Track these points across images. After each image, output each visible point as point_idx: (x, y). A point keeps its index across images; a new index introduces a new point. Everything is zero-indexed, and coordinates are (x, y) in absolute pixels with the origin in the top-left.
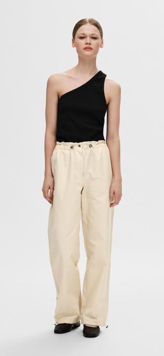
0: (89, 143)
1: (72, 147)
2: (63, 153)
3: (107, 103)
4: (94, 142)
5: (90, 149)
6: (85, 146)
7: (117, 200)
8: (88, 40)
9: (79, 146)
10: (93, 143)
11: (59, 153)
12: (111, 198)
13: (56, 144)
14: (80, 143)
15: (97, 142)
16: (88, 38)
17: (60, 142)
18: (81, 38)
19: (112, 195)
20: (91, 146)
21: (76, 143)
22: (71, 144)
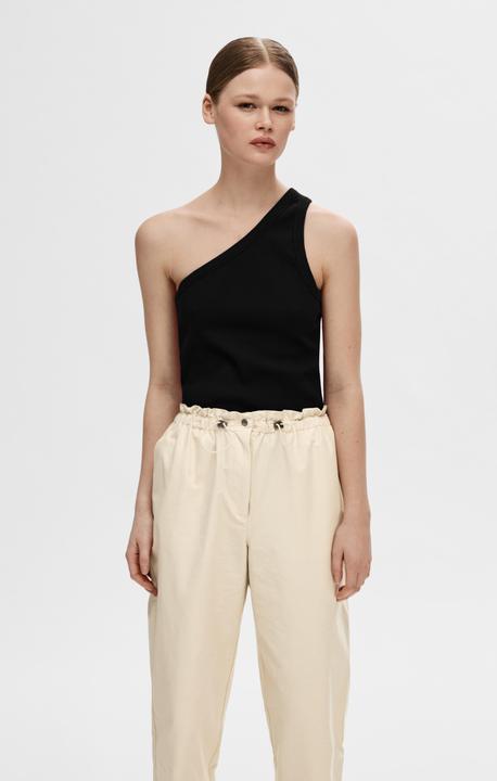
0: (273, 415)
1: (221, 425)
2: (196, 439)
3: (319, 285)
4: (291, 412)
5: (274, 435)
6: (262, 424)
7: (352, 579)
8: (265, 117)
9: (244, 422)
10: (287, 416)
11: (182, 437)
12: (336, 574)
13: (177, 411)
14: (247, 415)
15: (297, 414)
16: (266, 111)
17: (189, 406)
18: (244, 106)
19: (337, 562)
20: (278, 424)
21: (234, 414)
22: (220, 413)
